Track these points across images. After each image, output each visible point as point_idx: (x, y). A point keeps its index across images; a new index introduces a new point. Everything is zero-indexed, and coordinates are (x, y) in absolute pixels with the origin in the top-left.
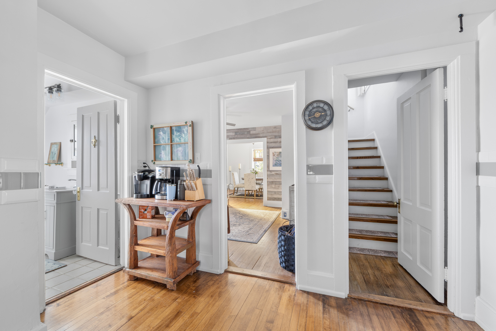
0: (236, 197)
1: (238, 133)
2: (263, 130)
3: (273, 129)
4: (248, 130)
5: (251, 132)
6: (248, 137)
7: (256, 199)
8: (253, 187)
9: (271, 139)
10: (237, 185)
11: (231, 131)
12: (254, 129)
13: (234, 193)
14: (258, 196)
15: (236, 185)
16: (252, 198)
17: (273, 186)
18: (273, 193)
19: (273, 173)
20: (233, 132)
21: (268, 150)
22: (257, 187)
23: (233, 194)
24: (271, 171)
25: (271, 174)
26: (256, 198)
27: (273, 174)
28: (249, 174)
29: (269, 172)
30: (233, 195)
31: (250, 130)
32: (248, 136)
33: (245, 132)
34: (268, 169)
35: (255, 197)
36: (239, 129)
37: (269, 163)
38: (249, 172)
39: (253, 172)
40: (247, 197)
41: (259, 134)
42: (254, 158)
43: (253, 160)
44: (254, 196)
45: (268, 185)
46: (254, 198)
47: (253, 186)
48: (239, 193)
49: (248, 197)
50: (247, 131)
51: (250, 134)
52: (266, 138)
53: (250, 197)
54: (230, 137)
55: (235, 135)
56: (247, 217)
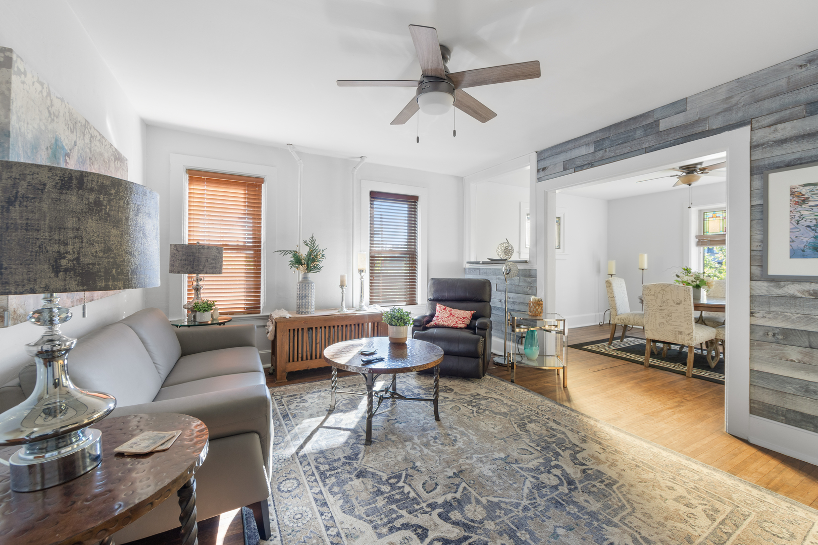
0: (615, 353)
1: (607, 143)
2: (731, 97)
3: (799, 70)
4: (651, 120)
5: (663, 125)
6: (646, 145)
7: (694, 376)
8: (681, 333)
9: (780, 126)
10: (623, 317)
11: (582, 142)
12: (679, 106)
13: (613, 338)
14: (707, 368)
15: (619, 317)
16: (677, 368)
17: (794, 353)
18: (789, 389)
19: (793, 289)
20: (587, 145)
21: (758, 183)
22: (701, 335)
23: (610, 341)
24: (777, 280)
25: (780, 292)
26: (695, 372)
27: (794, 297)
28: (664, 288)
29: (765, 284)
30: (610, 344)
31: (657, 116)
32: (651, 141)
33: (635, 129)
34: (757, 271)
35: (689, 368)
36: (609, 128)
37: (765, 242)
38: (671, 280)
39: (686, 278)
40: (656, 362)
41: (706, 119)
42: (697, 237)
43: (693, 241)
44: (685, 364)
45: (754, 344)
46: (683, 373)
47: (682, 329)
48: (629, 342)
49: (662, 364)
50: (644, 123)
51: (658, 132)
52: (747, 128)
53: (671, 366)
54: (578, 163)
55: (595, 151)
56: (595, 506)
